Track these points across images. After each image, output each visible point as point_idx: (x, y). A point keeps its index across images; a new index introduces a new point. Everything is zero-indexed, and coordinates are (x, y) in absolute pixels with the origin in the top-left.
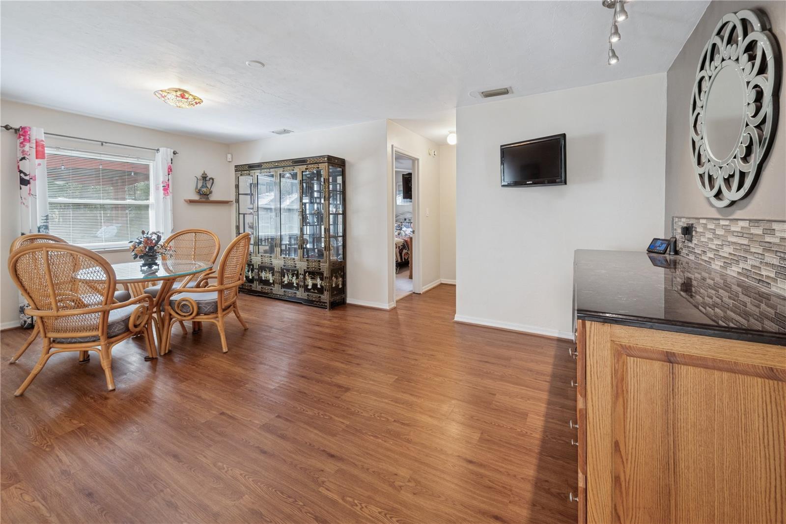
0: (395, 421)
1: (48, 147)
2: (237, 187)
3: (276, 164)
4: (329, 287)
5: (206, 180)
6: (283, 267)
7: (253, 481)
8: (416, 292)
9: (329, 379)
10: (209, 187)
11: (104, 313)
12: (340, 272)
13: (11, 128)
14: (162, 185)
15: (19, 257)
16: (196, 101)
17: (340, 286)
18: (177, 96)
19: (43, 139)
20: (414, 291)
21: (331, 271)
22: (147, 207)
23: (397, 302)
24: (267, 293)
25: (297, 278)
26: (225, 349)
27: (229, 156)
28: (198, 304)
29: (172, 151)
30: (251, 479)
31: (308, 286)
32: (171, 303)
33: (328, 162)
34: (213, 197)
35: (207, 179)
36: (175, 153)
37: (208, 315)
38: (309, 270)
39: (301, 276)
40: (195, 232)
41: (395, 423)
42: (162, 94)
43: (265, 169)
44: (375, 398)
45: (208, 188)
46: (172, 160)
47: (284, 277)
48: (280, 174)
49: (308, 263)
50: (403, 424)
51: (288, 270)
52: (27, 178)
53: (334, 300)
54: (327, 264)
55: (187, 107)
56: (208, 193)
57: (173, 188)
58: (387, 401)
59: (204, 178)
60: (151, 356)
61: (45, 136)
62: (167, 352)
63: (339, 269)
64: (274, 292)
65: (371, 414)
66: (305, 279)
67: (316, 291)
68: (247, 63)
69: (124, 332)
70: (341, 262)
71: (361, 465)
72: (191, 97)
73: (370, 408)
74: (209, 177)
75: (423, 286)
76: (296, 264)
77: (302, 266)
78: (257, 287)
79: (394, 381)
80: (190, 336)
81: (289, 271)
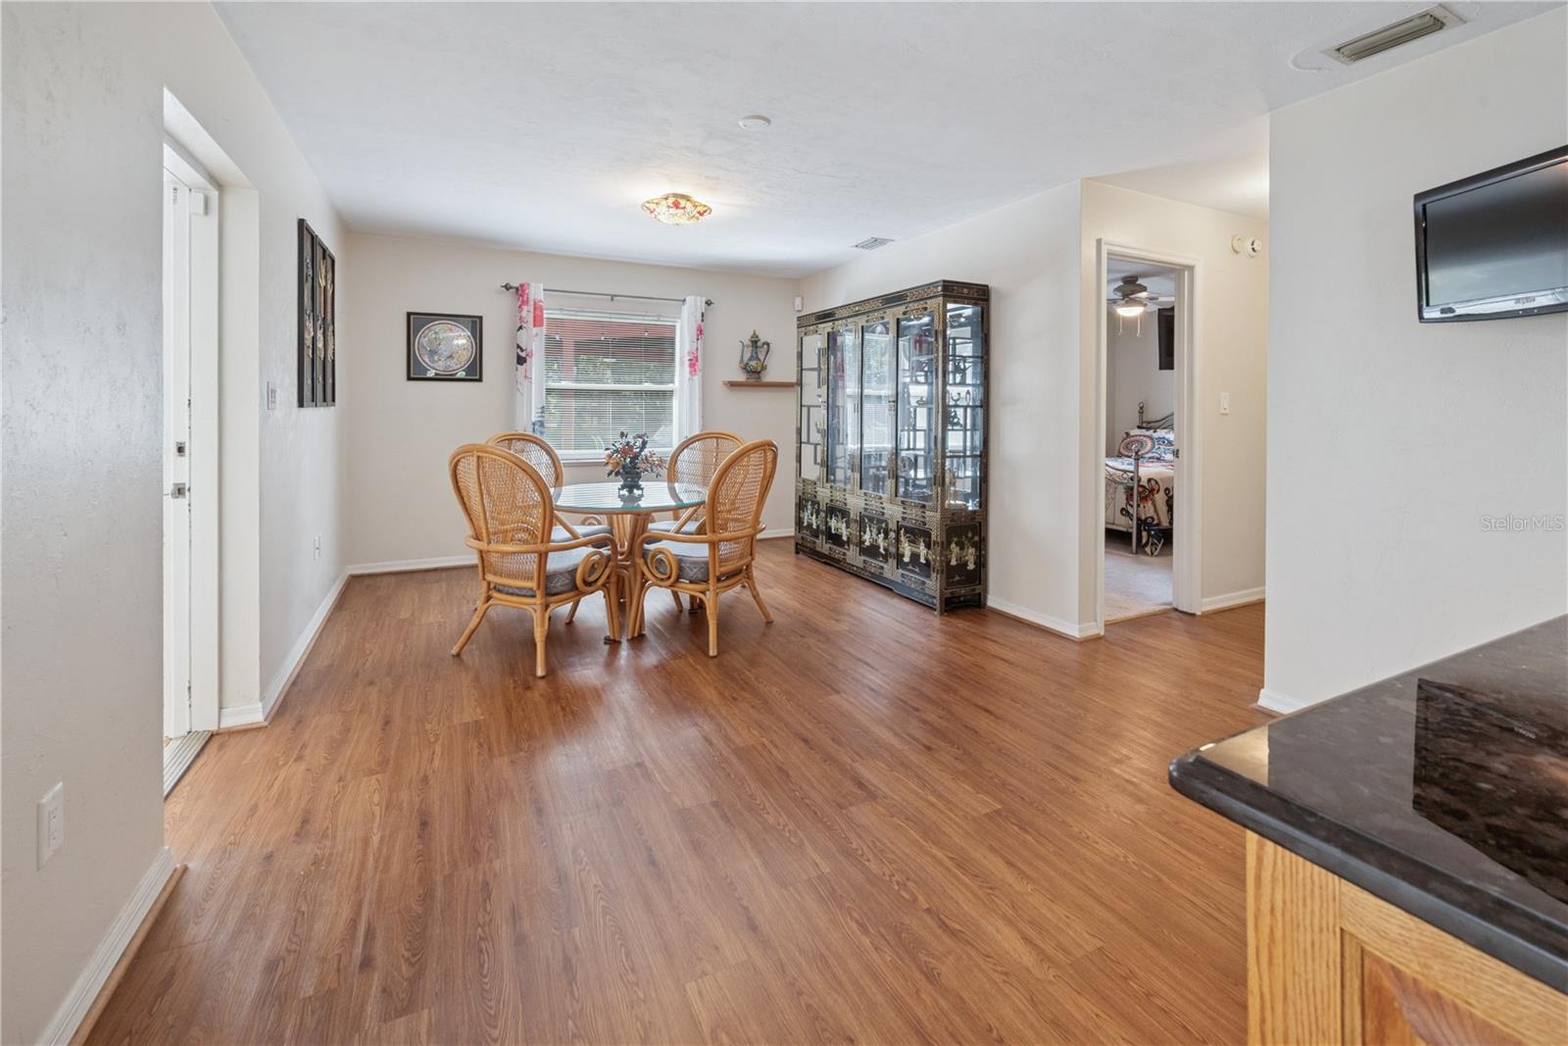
0: (928, 910)
1: (547, 309)
2: (800, 355)
3: (857, 309)
4: (941, 565)
5: (757, 347)
6: (862, 511)
7: (603, 907)
8: (1180, 609)
9: (849, 761)
10: (762, 360)
11: (540, 555)
12: (970, 535)
13: (511, 288)
14: (688, 358)
15: (458, 461)
16: (699, 209)
17: (971, 566)
18: (669, 207)
19: (542, 298)
20: (1175, 605)
21: (947, 530)
22: (666, 395)
23: (1108, 625)
24: (838, 561)
25: (886, 537)
26: (713, 652)
27: (798, 301)
28: (680, 561)
29: (704, 300)
30: (602, 903)
31: (903, 556)
32: (644, 554)
33: (944, 296)
34: (770, 376)
35: (759, 344)
36: (708, 303)
37: (697, 583)
38: (905, 523)
39: (892, 535)
40: (717, 438)
41: (926, 916)
42: (649, 208)
43: (841, 319)
44: (918, 838)
45: (759, 360)
46: (703, 316)
47: (865, 533)
48: (863, 327)
49: (904, 508)
50: (944, 927)
51: (871, 519)
52: (523, 354)
53: (952, 593)
54: (938, 515)
55: (688, 222)
56: (759, 369)
57: (704, 362)
58: (939, 854)
59: (755, 342)
60: (612, 638)
61: (544, 295)
62: (636, 635)
63: (971, 529)
64: (848, 561)
65: (885, 869)
66: (898, 540)
67: (917, 570)
68: (741, 123)
69: (571, 590)
70: (974, 512)
71: (795, 979)
72: (689, 204)
73: (890, 855)
74: (762, 341)
75: (1203, 596)
76: (883, 508)
77: (893, 512)
78: (823, 546)
79: (987, 815)
80: (685, 618)
81: (872, 522)
